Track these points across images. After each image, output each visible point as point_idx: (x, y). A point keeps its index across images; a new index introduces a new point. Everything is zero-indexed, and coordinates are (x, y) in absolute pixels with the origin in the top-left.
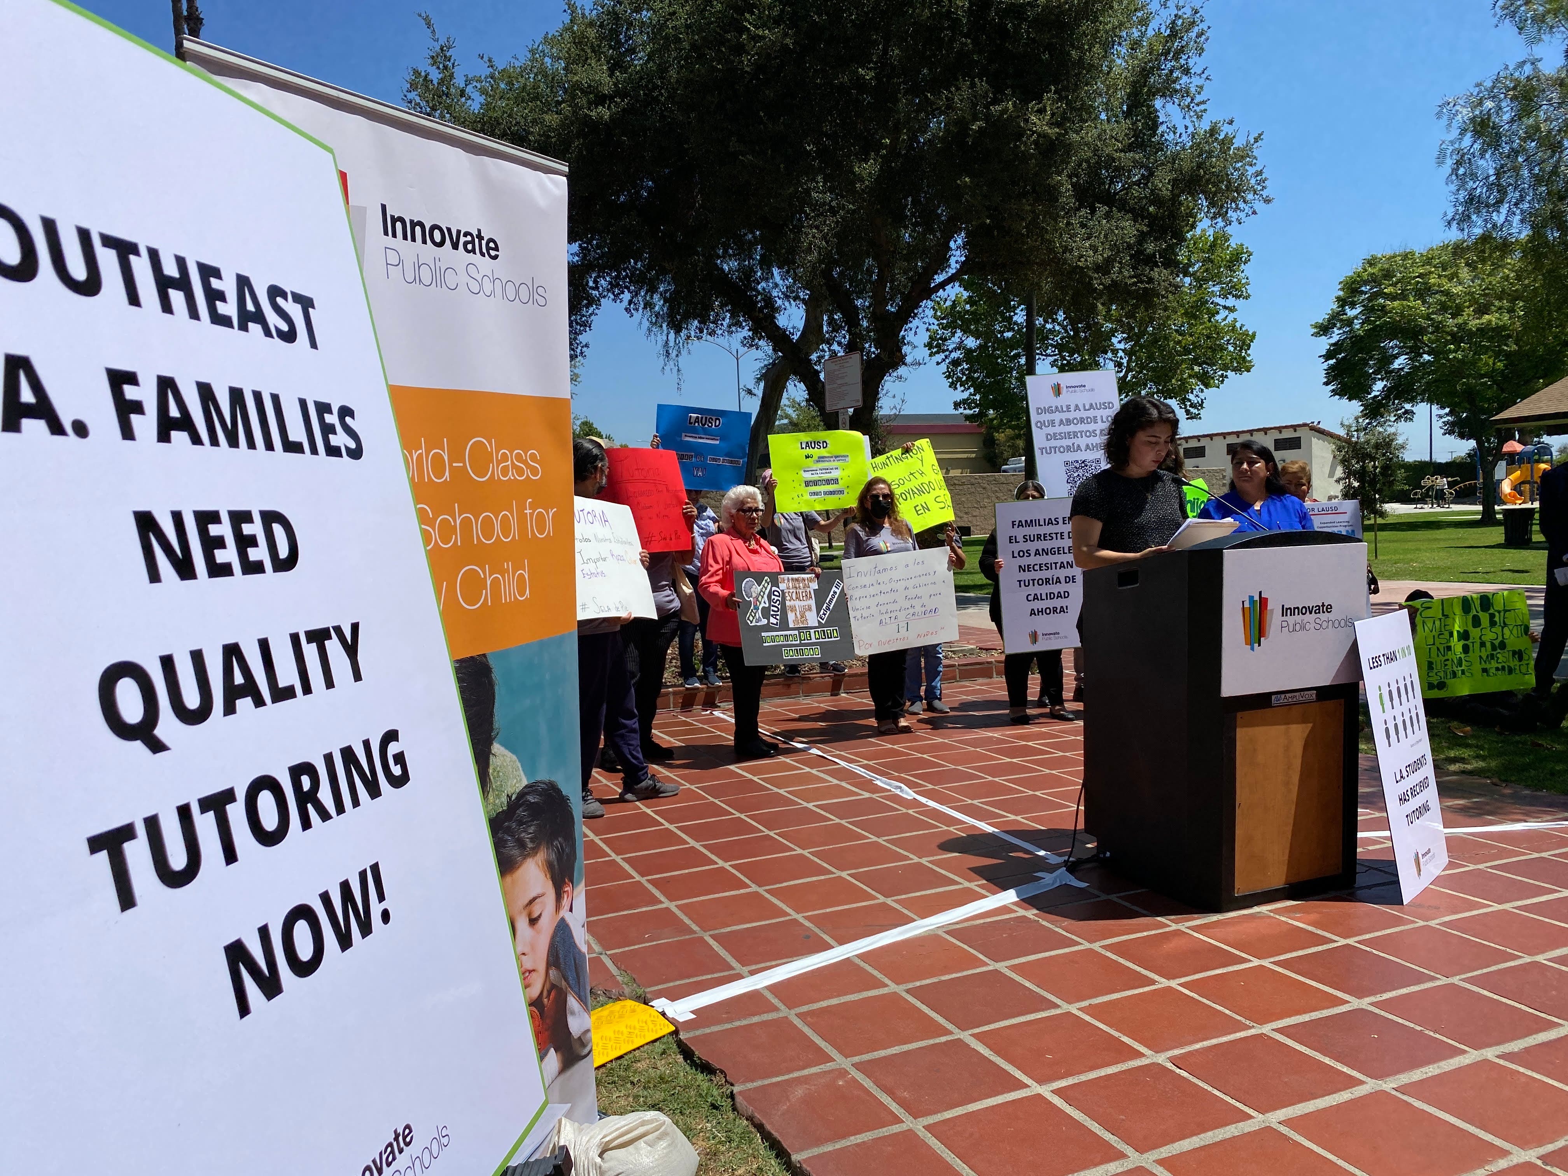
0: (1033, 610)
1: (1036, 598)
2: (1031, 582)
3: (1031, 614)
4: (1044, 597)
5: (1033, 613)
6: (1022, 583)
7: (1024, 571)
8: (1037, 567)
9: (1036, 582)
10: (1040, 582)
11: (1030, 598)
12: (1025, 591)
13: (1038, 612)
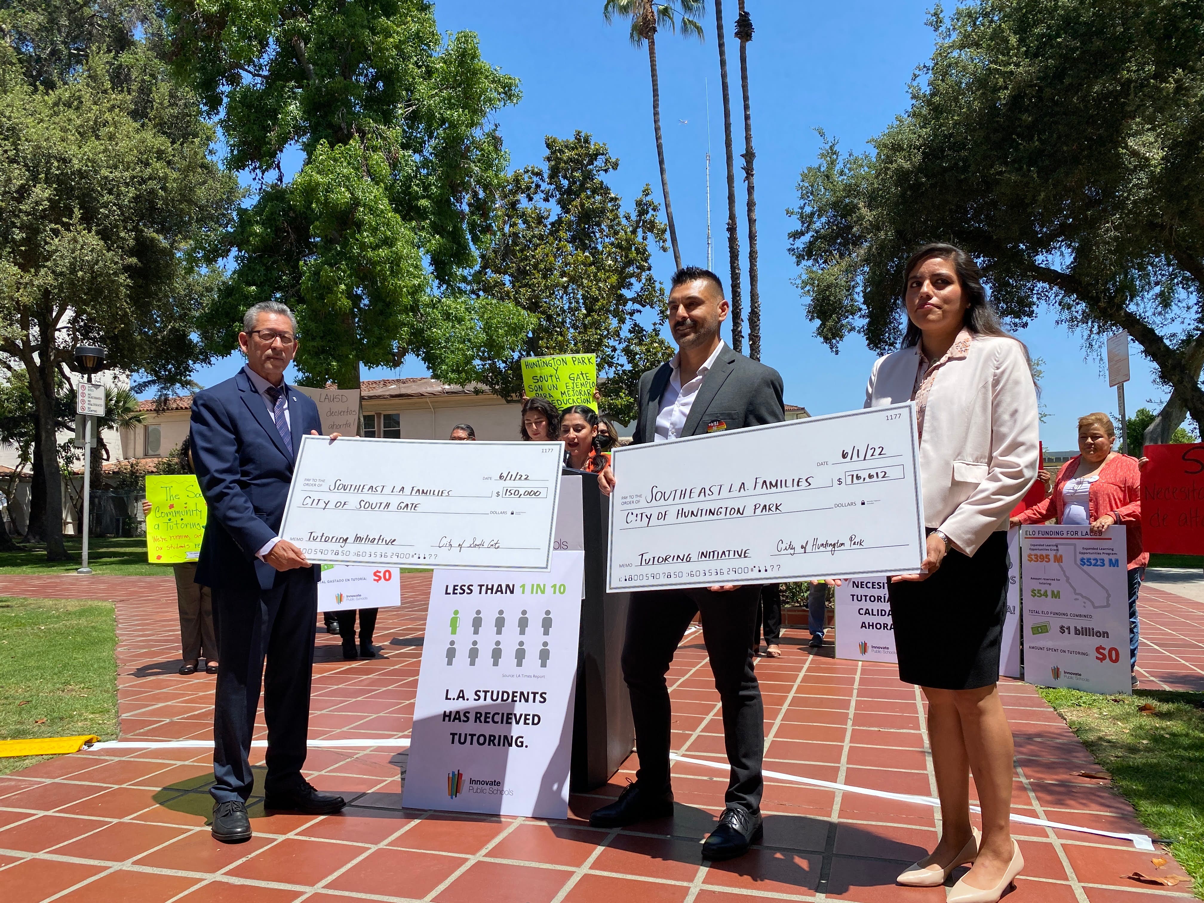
0: (864, 623)
1: (867, 612)
2: (864, 598)
3: (862, 627)
4: (875, 612)
5: (863, 625)
6: (855, 597)
7: (857, 587)
8: (870, 585)
9: (868, 598)
10: (872, 599)
11: (862, 612)
12: (857, 605)
13: (869, 625)
